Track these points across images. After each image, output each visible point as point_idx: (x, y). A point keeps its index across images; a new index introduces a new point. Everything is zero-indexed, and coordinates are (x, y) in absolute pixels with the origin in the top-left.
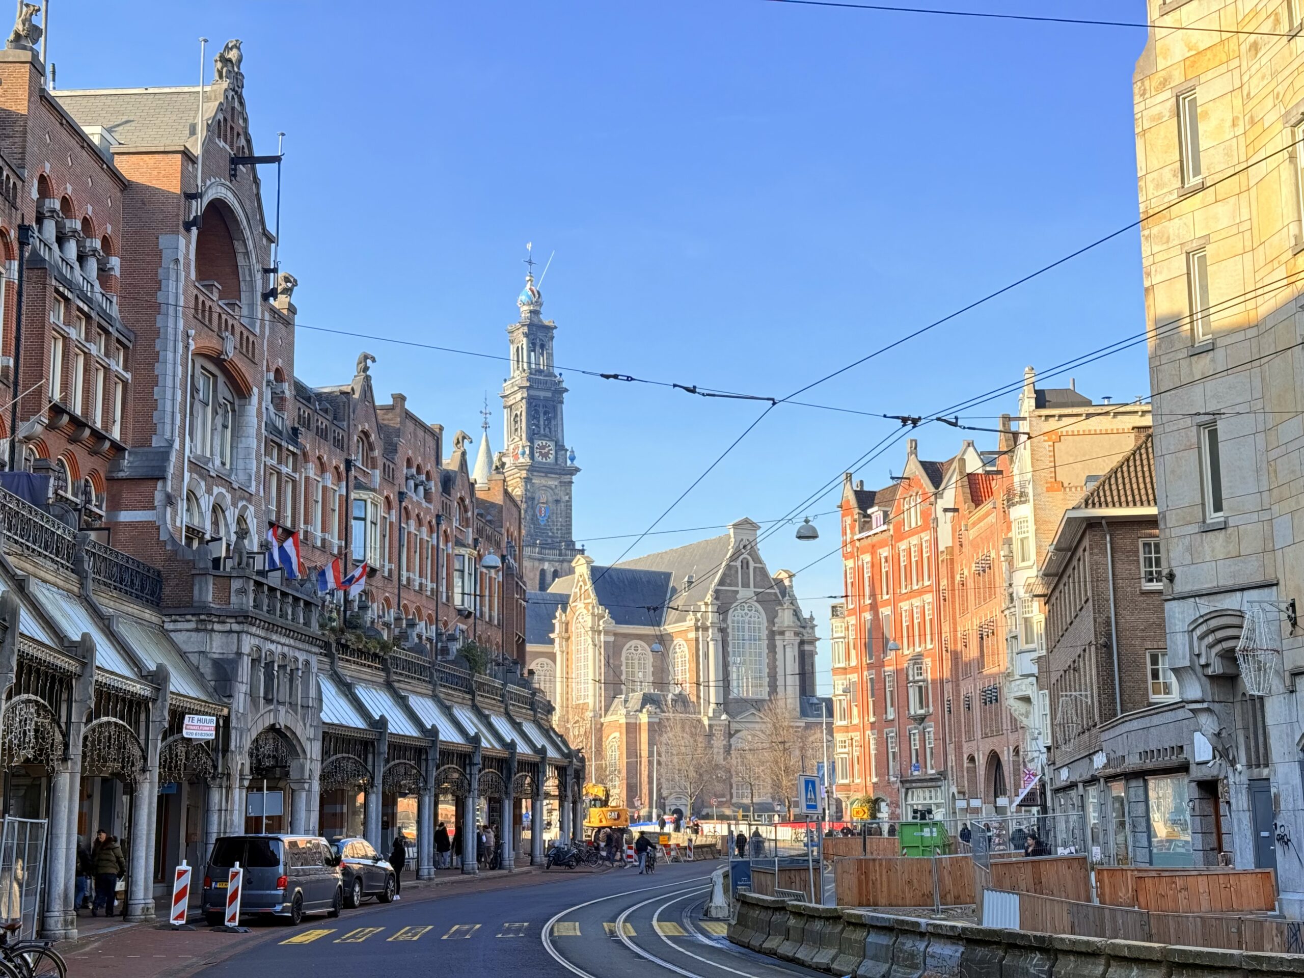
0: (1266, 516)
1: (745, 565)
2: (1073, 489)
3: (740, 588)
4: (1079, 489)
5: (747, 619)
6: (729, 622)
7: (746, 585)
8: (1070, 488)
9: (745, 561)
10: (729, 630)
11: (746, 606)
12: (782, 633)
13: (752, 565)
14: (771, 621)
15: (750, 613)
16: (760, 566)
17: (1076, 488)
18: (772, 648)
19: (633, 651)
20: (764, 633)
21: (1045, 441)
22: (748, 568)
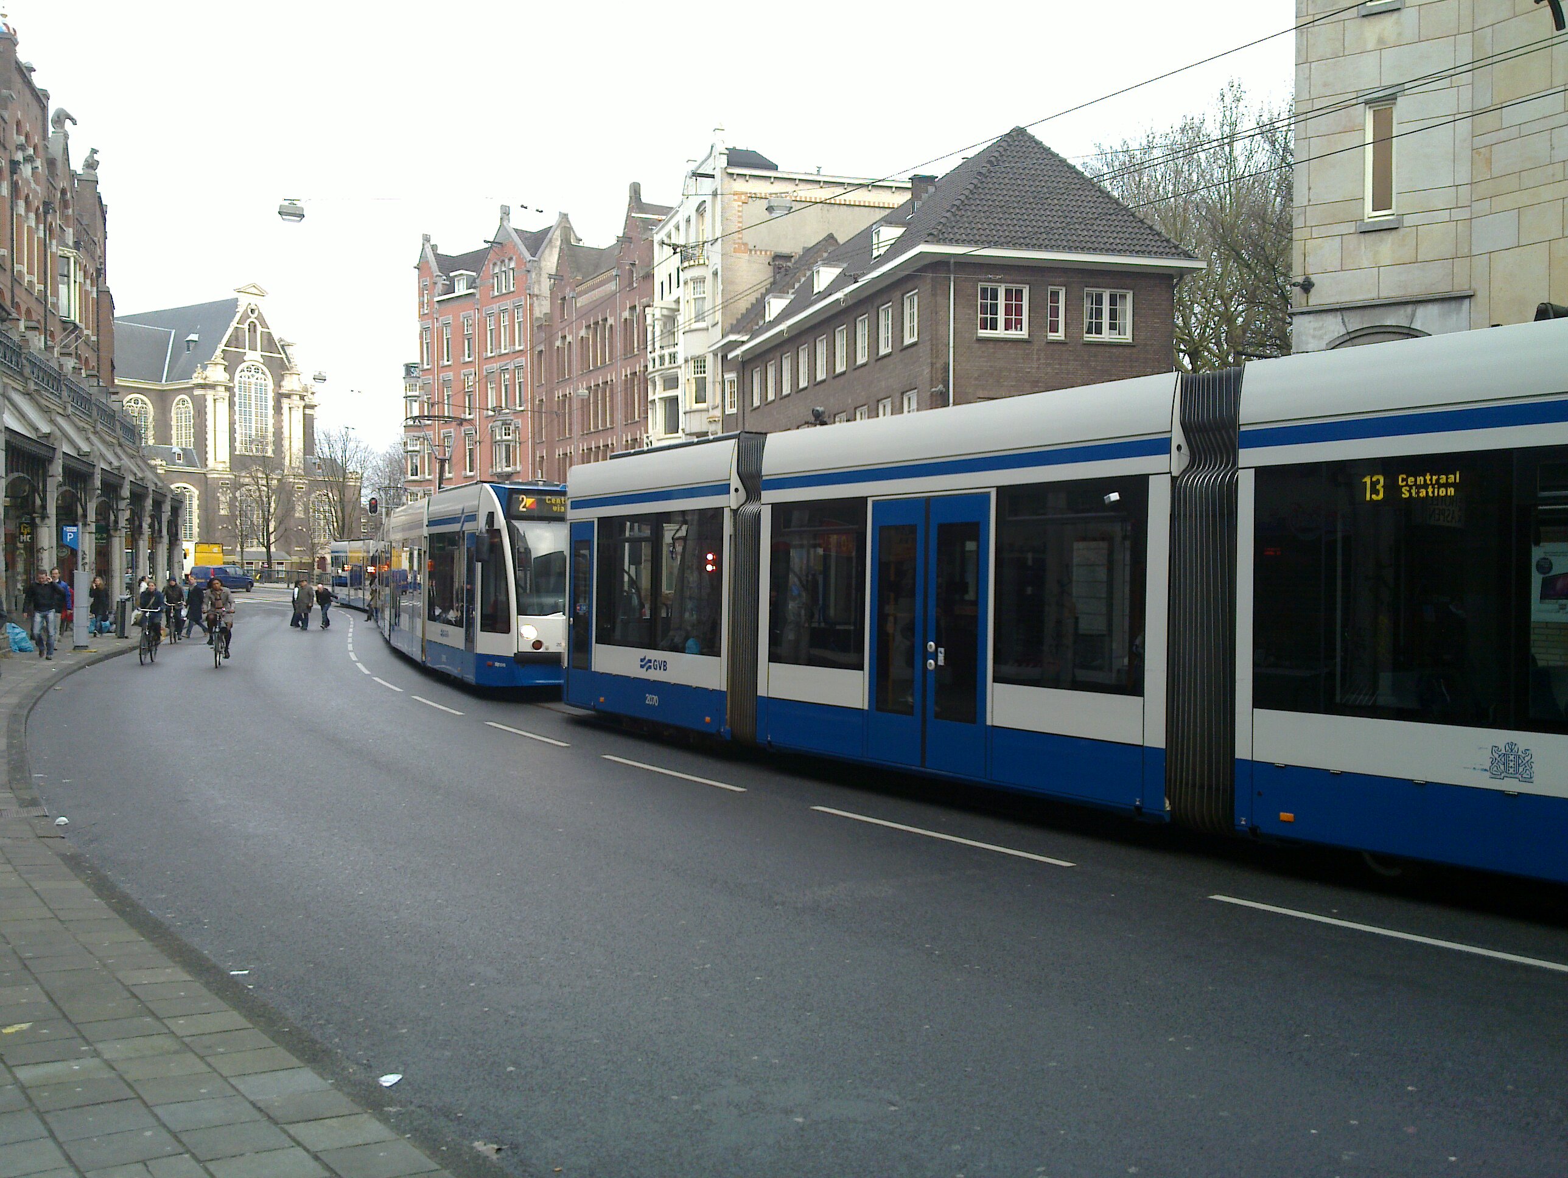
0: (1464, 214)
1: (253, 328)
2: (758, 253)
3: (247, 350)
4: (763, 253)
5: (253, 380)
6: (236, 382)
7: (253, 348)
8: (756, 251)
9: (251, 324)
10: (236, 390)
11: (253, 368)
12: (288, 396)
13: (259, 329)
14: (278, 384)
15: (257, 375)
16: (267, 330)
17: (761, 251)
18: (278, 409)
19: (133, 404)
20: (271, 395)
21: (735, 200)
22: (255, 331)
